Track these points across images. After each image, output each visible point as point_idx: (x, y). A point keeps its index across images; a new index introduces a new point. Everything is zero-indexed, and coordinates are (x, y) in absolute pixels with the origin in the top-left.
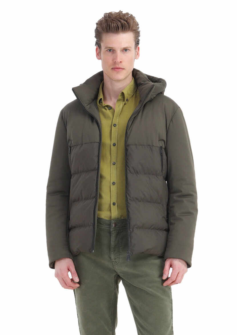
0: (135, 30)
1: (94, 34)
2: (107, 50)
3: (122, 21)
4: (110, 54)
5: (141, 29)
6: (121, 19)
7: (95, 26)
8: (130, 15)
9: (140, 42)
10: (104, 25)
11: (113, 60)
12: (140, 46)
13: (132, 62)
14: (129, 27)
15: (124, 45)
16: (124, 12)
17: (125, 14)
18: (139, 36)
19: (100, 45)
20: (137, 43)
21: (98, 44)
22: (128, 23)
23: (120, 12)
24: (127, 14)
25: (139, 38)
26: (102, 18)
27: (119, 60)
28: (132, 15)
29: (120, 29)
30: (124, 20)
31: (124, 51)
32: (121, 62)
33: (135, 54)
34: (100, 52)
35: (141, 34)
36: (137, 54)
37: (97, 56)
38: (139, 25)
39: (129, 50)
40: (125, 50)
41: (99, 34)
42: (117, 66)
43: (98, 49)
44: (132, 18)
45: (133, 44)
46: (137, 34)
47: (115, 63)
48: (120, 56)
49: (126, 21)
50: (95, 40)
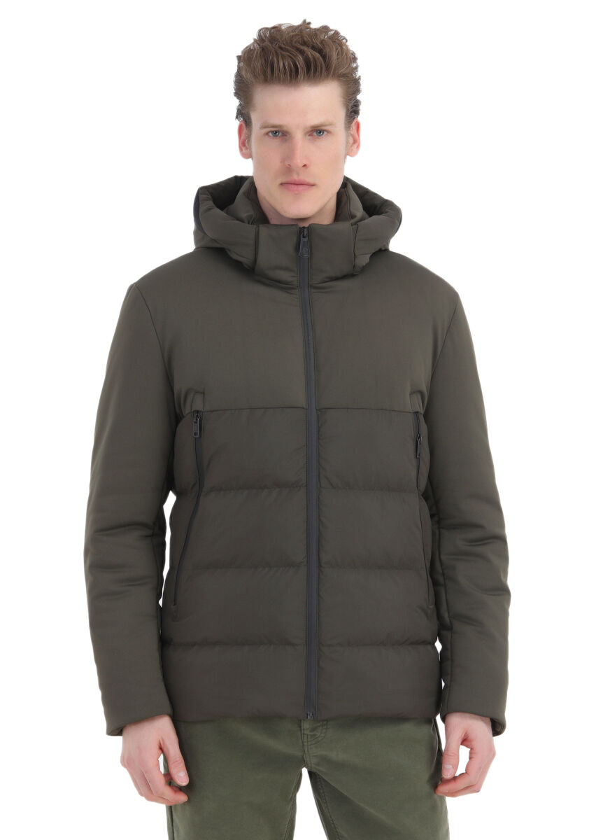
0: (344, 75)
1: (231, 88)
2: (267, 134)
3: (310, 52)
4: (274, 143)
5: (364, 72)
6: (305, 43)
7: (233, 67)
8: (331, 33)
9: (363, 108)
10: (258, 65)
11: (283, 161)
12: (361, 118)
13: (338, 162)
14: (328, 67)
15: (315, 120)
16: (313, 26)
17: (316, 30)
18: (357, 91)
19: (249, 118)
20: (353, 110)
21: (244, 114)
22: (324, 57)
23: (306, 24)
24: (325, 29)
25: (359, 97)
26: (252, 41)
27: (299, 161)
28: (337, 33)
29: (301, 75)
30: (314, 48)
31: (315, 134)
32: (305, 166)
33: (347, 142)
34: (249, 137)
35: (364, 85)
36: (351, 141)
37: (241, 149)
38: (359, 61)
39: (328, 132)
40: (318, 131)
41: (243, 89)
42: (295, 177)
43: (245, 131)
44: (336, 40)
45: (340, 114)
46: (351, 86)
47: (289, 169)
48: (304, 149)
49: (320, 51)
50: (236, 102)
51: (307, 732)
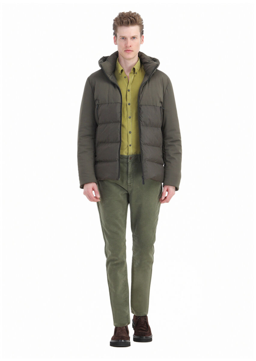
0: (140, 24)
1: (112, 27)
2: (121, 38)
3: (131, 18)
4: (123, 40)
5: (144, 24)
6: (130, 16)
7: (113, 22)
8: (136, 14)
9: (144, 32)
10: (119, 21)
11: (125, 45)
12: (144, 35)
13: (138, 46)
14: (136, 22)
15: (133, 35)
16: (132, 12)
17: (133, 13)
18: (143, 28)
19: (117, 35)
20: (142, 33)
21: (115, 34)
22: (135, 19)
23: (130, 12)
24: (135, 13)
25: (143, 30)
26: (117, 16)
27: (129, 45)
28: (138, 14)
29: (129, 24)
30: (132, 17)
32: (131, 46)
33: (141, 41)
34: (116, 40)
35: (144, 27)
36: (142, 40)
37: (114, 43)
38: (143, 21)
39: (136, 38)
40: (134, 38)
41: (115, 28)
42: (128, 49)
43: (115, 38)
44: (138, 16)
45: (139, 34)
46: (142, 27)
47: (126, 47)
48: (130, 42)
49: (134, 18)
50: (113, 31)
51: (129, 185)
